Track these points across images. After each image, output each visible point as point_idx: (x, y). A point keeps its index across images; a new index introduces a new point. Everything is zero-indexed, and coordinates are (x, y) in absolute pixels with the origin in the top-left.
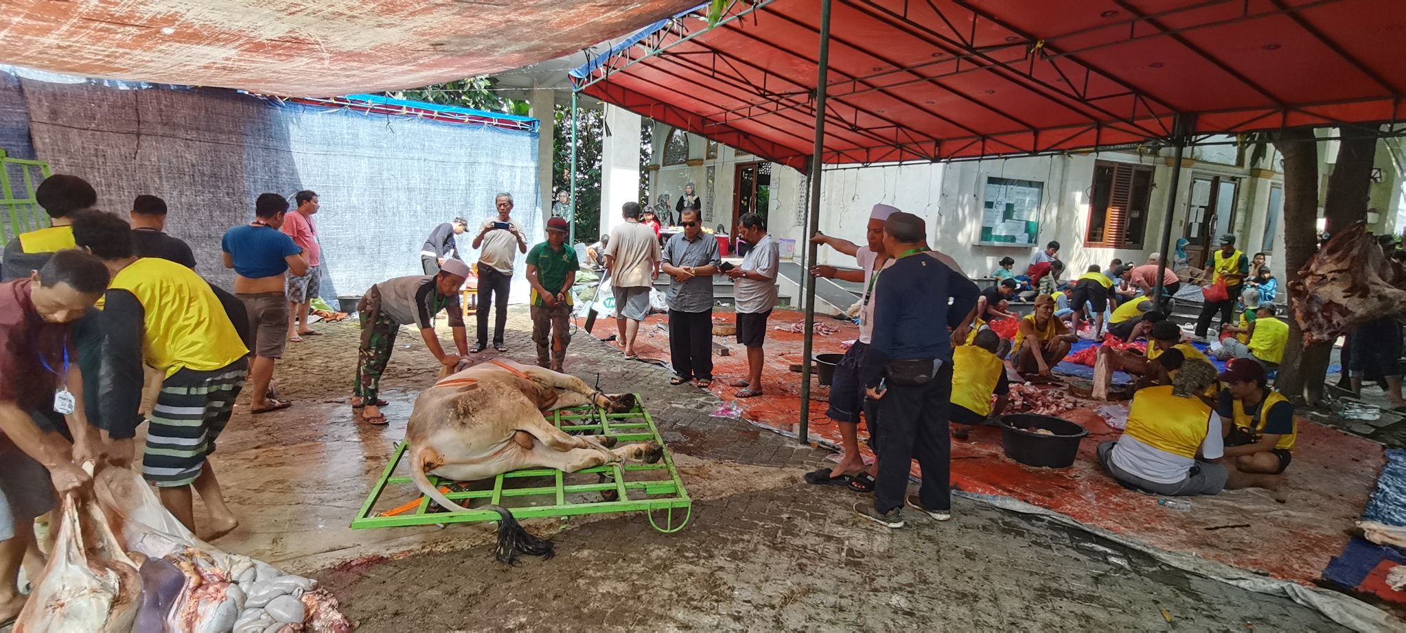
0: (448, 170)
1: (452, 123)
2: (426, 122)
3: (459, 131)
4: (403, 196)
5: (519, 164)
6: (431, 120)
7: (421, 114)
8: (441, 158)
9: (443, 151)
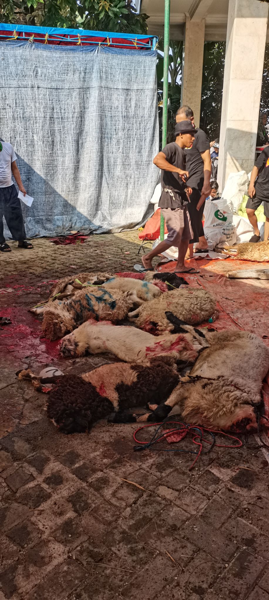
0: (62, 98)
1: (64, 47)
2: (37, 47)
3: (71, 55)
4: (20, 126)
5: (135, 87)
6: (42, 45)
7: (32, 38)
8: (54, 85)
9: (56, 77)
